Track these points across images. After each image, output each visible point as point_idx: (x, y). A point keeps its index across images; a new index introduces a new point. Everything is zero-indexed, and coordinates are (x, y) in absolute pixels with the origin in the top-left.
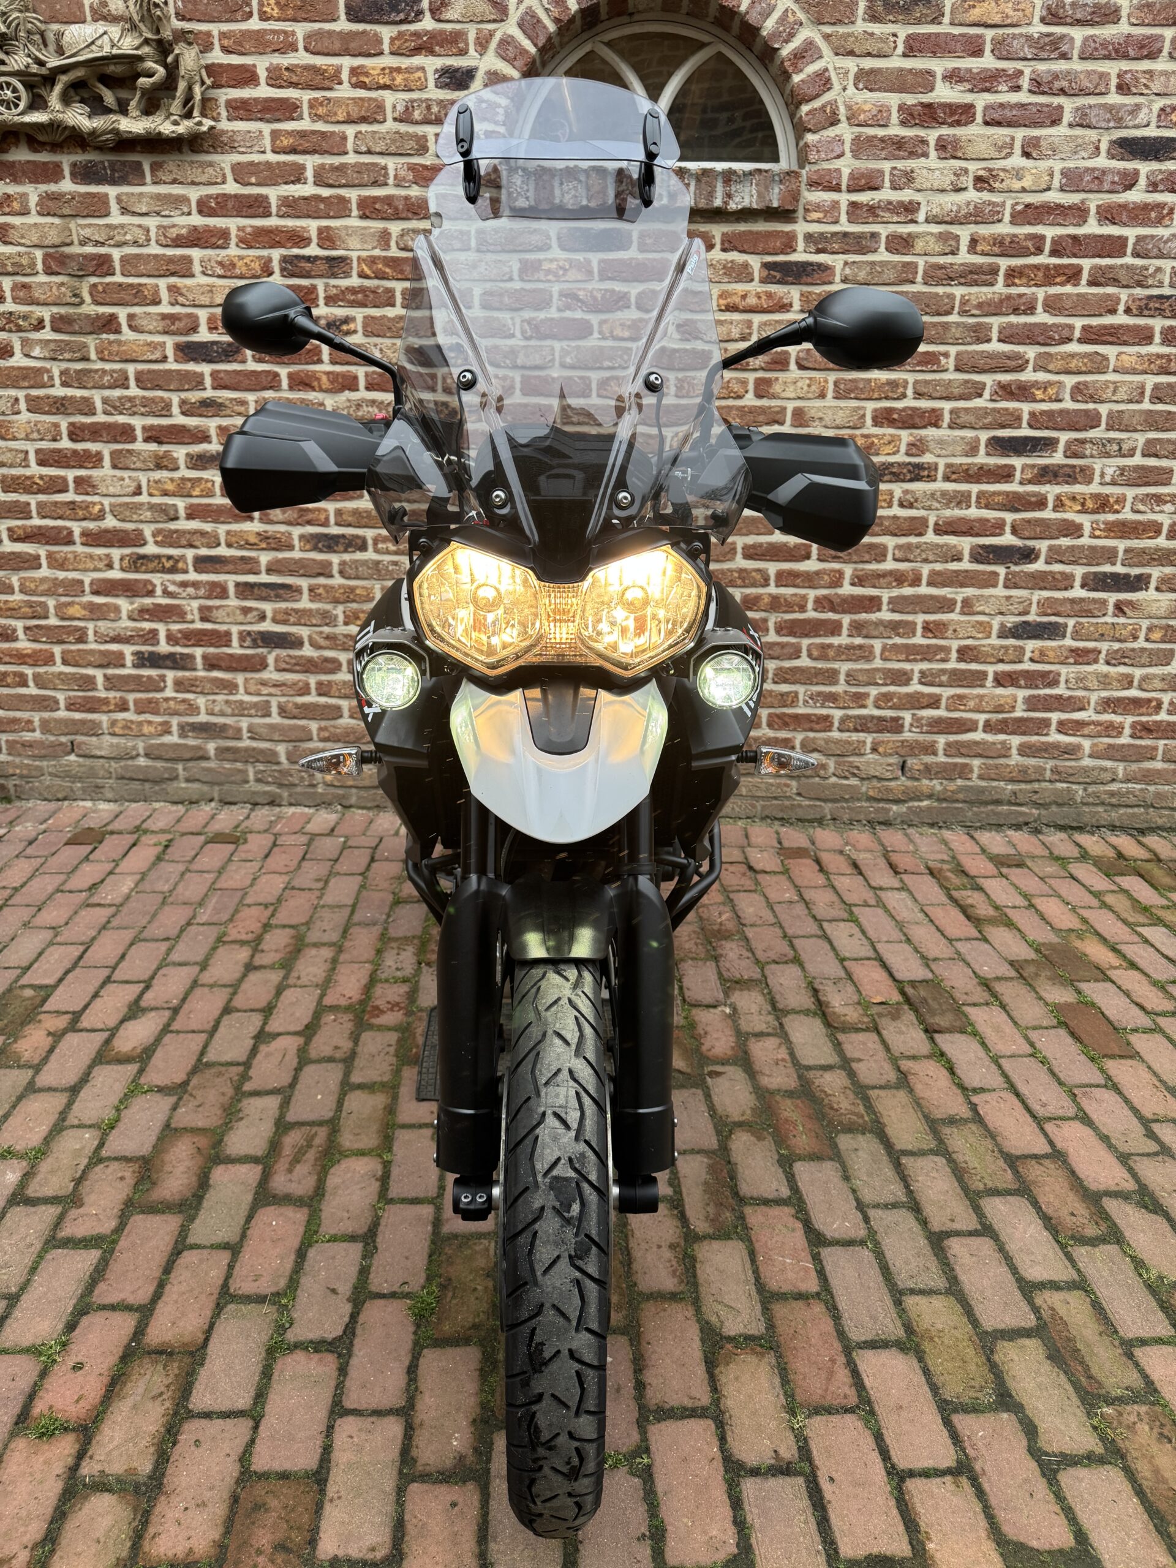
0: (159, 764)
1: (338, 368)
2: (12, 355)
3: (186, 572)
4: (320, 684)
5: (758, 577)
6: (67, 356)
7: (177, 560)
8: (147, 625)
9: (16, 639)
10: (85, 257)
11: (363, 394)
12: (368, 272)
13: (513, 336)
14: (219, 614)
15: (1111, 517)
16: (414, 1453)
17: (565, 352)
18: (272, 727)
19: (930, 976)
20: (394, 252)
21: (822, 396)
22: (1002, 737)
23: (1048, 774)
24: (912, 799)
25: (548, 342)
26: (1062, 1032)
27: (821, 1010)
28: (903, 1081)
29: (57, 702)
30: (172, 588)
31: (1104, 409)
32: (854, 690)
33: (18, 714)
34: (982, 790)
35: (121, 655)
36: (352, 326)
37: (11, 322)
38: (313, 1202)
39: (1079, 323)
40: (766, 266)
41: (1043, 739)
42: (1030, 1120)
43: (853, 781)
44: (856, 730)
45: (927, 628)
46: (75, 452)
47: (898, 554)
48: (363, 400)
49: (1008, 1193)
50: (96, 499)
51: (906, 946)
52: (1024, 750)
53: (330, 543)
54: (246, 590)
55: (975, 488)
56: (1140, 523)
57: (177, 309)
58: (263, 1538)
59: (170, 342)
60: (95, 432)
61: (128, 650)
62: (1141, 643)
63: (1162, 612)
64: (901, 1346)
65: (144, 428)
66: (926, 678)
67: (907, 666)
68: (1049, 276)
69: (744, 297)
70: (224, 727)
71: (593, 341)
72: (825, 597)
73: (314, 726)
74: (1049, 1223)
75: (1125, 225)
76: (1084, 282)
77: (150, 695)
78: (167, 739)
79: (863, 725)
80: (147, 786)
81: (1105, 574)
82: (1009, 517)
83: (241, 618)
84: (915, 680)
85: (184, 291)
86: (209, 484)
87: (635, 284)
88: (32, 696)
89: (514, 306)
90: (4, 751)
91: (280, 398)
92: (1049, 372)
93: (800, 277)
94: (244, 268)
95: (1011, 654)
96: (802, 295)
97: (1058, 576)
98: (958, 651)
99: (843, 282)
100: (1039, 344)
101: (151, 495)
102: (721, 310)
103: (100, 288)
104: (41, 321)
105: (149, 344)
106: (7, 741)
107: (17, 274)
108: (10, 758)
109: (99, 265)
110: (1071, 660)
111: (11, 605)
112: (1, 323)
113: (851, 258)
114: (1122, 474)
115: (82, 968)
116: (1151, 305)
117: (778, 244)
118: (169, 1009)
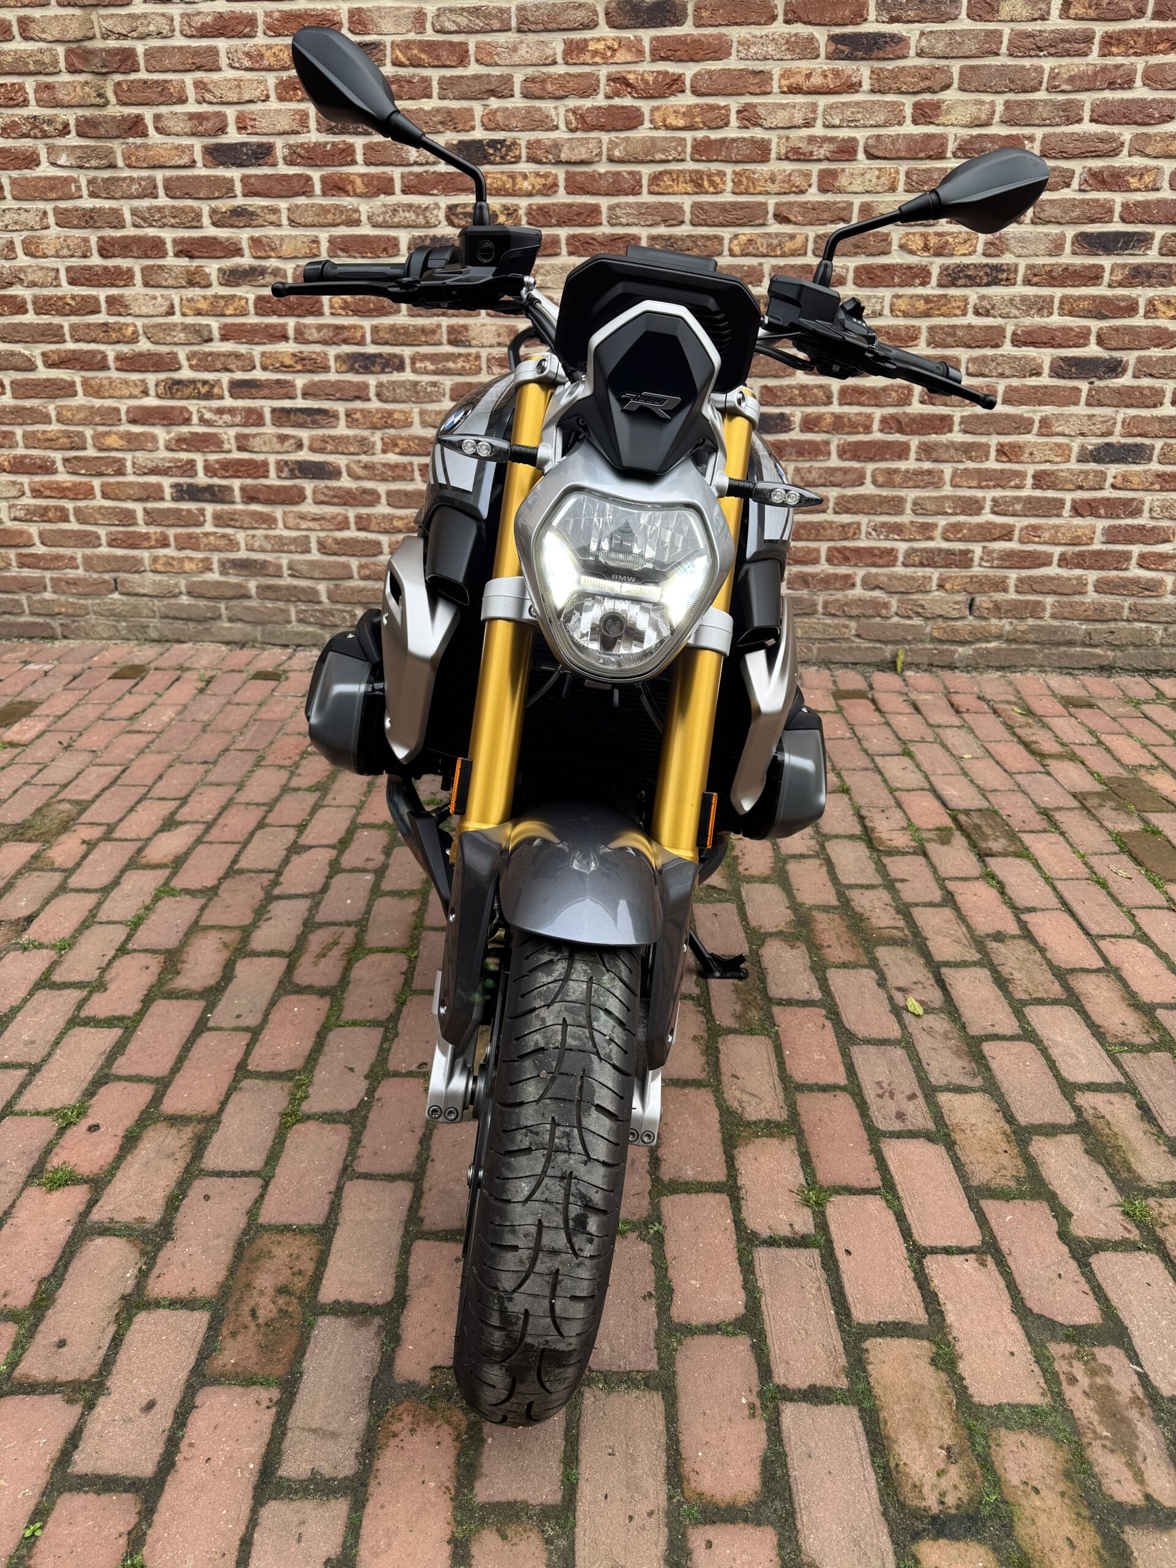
0: (202, 603)
1: (373, 170)
2: (38, 165)
3: (222, 398)
4: (359, 518)
5: (820, 394)
6: (94, 163)
7: (212, 385)
8: (184, 456)
9: (55, 472)
10: (108, 51)
11: (399, 198)
12: (403, 59)
13: (556, 128)
14: (255, 443)
16: (422, 1213)
17: (613, 145)
18: (313, 564)
19: (986, 804)
20: (430, 35)
21: (893, 189)
22: (1078, 572)
23: (1126, 613)
24: (979, 640)
25: (595, 134)
26: (1124, 858)
27: (868, 837)
28: (949, 900)
29: (98, 538)
30: (208, 416)
32: (921, 520)
33: (61, 551)
34: (1054, 630)
35: (159, 488)
37: (36, 128)
38: (335, 993)
40: (833, 39)
41: (1122, 574)
42: (1084, 937)
43: (917, 621)
44: (922, 565)
45: (1001, 451)
46: (106, 268)
47: (972, 369)
48: (399, 205)
49: (1055, 1002)
50: (129, 320)
51: (962, 778)
52: (1101, 587)
53: (366, 363)
54: (282, 416)
55: (1058, 293)
57: (205, 108)
58: (265, 1280)
59: (197, 145)
60: (125, 247)
61: (166, 482)
64: (929, 1137)
65: (174, 241)
66: (998, 507)
67: (979, 494)
68: (1151, 43)
69: (808, 76)
70: (264, 564)
71: (643, 132)
72: (892, 416)
73: (354, 563)
74: (1097, 1032)
77: (191, 530)
78: (209, 577)
79: (929, 559)
80: (191, 625)
82: (1095, 325)
83: (278, 447)
84: (987, 509)
85: (211, 87)
86: (243, 302)
87: (691, 64)
88: (73, 531)
89: (558, 93)
90: (49, 588)
91: (313, 206)
92: (1147, 156)
93: (871, 50)
94: (272, 59)
95: (1092, 480)
96: (872, 72)
97: (1147, 392)
98: (1034, 477)
99: (918, 55)
100: (1136, 123)
101: (184, 315)
102: (783, 92)
103: (125, 87)
104: (66, 125)
105: (176, 148)
106: (52, 579)
107: (40, 73)
108: (55, 597)
109: (123, 61)
110: (1157, 487)
111: (49, 435)
112: (25, 129)
113: (928, 27)
115: (120, 786)
117: (847, 13)
118: (203, 823)
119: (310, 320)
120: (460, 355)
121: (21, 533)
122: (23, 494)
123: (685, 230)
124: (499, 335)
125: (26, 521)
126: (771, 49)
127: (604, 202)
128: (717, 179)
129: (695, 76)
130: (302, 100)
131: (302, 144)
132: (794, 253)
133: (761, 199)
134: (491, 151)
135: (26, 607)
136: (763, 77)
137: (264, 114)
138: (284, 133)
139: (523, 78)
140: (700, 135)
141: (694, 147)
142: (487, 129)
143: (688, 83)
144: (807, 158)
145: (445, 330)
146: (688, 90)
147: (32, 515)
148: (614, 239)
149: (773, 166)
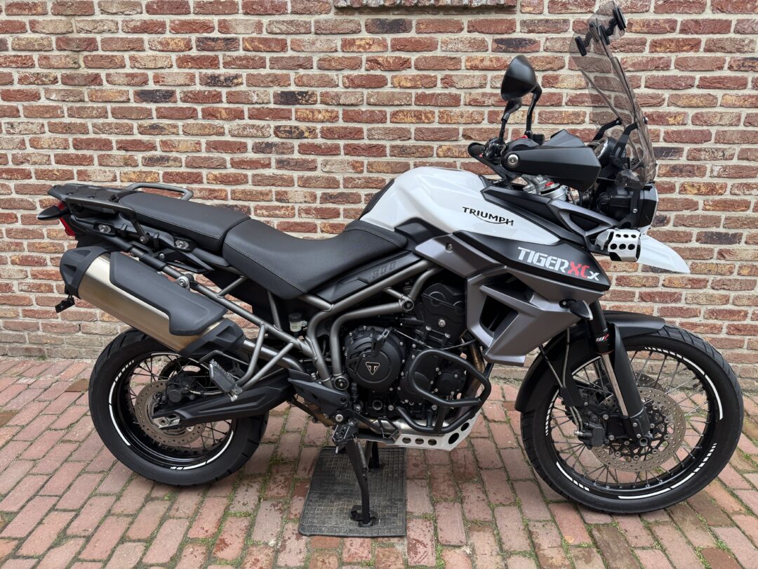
1: (232, 106)
2: (40, 98)
6: (71, 99)
9: (46, 265)
10: (80, 40)
11: (247, 121)
12: (249, 47)
13: (337, 86)
15: (717, 198)
17: (370, 96)
20: (265, 35)
25: (359, 90)
27: (535, 552)
31: (713, 130)
36: (240, 80)
37: (38, 79)
39: (698, 76)
40: (496, 41)
46: (77, 155)
48: (247, 125)
50: (90, 183)
56: (736, 201)
57: (136, 71)
59: (131, 90)
60: (89, 144)
62: (735, 276)
63: (749, 257)
65: (117, 142)
68: (679, 46)
69: (482, 61)
71: (387, 89)
75: (730, 13)
76: (702, 49)
81: (712, 233)
85: (139, 59)
86: (156, 175)
87: (414, 53)
88: (56, 298)
89: (338, 67)
90: (41, 329)
91: (197, 124)
92: (678, 106)
93: (518, 48)
94: (174, 46)
95: (651, 282)
97: (682, 234)
98: (617, 279)
99: (545, 50)
100: (671, 89)
101: (122, 181)
102: (467, 69)
103: (90, 58)
104: (56, 78)
105: (119, 92)
106: (42, 324)
107: (41, 50)
108: (44, 334)
109: (89, 45)
110: (689, 286)
111: (42, 245)
112: (32, 80)
113: (550, 35)
114: (724, 171)
115: (41, 496)
116: (746, 64)
117: (504, 27)
118: (84, 537)
119: (195, 186)
120: (283, 207)
121: (25, 298)
122: (27, 277)
123: (412, 142)
124: (305, 197)
125: (28, 292)
126: (460, 46)
127: (365, 127)
128: (430, 115)
129: (417, 59)
130: (191, 68)
131: (191, 92)
133: (454, 126)
134: (300, 98)
135: (27, 339)
136: (456, 61)
137: (169, 74)
138: (181, 85)
139: (317, 59)
140: (420, 91)
141: (416, 98)
142: (297, 86)
143: (413, 63)
144: (482, 105)
145: (274, 193)
146: (413, 67)
147: (32, 288)
148: (371, 147)
149: (462, 108)
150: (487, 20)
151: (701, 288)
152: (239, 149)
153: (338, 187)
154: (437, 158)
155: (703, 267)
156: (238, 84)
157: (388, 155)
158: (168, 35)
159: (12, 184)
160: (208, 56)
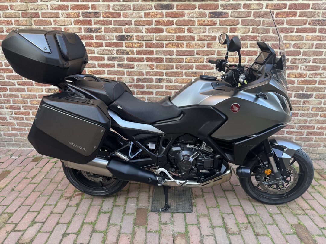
1: (98, 41)
9: (21, 109)
10: (32, 13)
11: (104, 48)
12: (105, 16)
13: (143, 32)
15: (303, 79)
17: (156, 37)
19: (255, 213)
20: (111, 11)
25: (152, 34)
26: (296, 236)
27: (225, 226)
31: (302, 50)
33: (22, 127)
36: (101, 30)
39: (296, 27)
40: (210, 13)
48: (104, 49)
56: (311, 80)
57: (56, 26)
62: (310, 111)
63: (316, 104)
68: (288, 15)
69: (204, 21)
71: (164, 34)
76: (297, 16)
81: (301, 94)
85: (57, 21)
87: (176, 18)
88: (24, 123)
89: (143, 24)
92: (287, 41)
93: (219, 16)
94: (72, 15)
96: (220, 21)
99: (231, 17)
100: (284, 33)
102: (198, 25)
103: (36, 21)
106: (20, 134)
107: (15, 18)
108: (21, 138)
109: (36, 15)
111: (19, 101)
113: (233, 10)
114: (306, 68)
115: (23, 206)
116: (316, 22)
117: (213, 7)
118: (42, 222)
121: (12, 123)
122: (13, 114)
123: (175, 56)
124: (130, 80)
125: (13, 120)
126: (195, 15)
127: (155, 50)
128: (182, 45)
129: (176, 21)
130: (80, 25)
131: (80, 35)
132: (201, 62)
133: (192, 49)
134: (127, 38)
135: (14, 140)
136: (193, 22)
137: (71, 28)
138: (76, 32)
139: (134, 21)
140: (178, 34)
141: (176, 37)
142: (125, 32)
144: (204, 40)
145: (116, 78)
146: (175, 24)
147: (15, 119)
148: (158, 58)
149: (196, 42)
150: (206, 4)
151: (295, 117)
152: (101, 60)
153: (144, 75)
154: (185, 63)
155: (296, 108)
156: (100, 32)
157: (164, 62)
158: (70, 11)
159: (5, 75)
160: (87, 20)
